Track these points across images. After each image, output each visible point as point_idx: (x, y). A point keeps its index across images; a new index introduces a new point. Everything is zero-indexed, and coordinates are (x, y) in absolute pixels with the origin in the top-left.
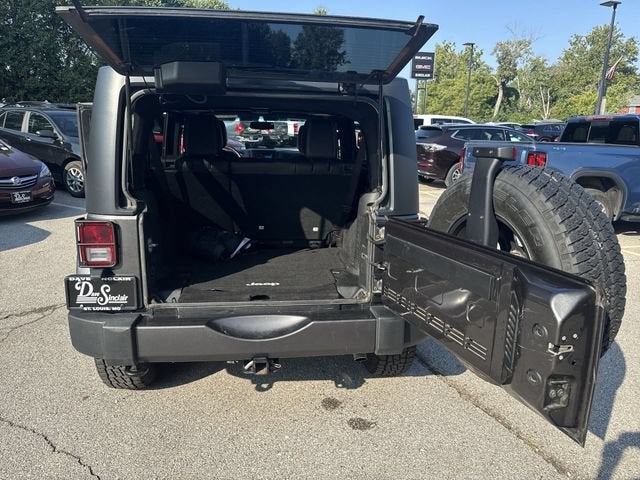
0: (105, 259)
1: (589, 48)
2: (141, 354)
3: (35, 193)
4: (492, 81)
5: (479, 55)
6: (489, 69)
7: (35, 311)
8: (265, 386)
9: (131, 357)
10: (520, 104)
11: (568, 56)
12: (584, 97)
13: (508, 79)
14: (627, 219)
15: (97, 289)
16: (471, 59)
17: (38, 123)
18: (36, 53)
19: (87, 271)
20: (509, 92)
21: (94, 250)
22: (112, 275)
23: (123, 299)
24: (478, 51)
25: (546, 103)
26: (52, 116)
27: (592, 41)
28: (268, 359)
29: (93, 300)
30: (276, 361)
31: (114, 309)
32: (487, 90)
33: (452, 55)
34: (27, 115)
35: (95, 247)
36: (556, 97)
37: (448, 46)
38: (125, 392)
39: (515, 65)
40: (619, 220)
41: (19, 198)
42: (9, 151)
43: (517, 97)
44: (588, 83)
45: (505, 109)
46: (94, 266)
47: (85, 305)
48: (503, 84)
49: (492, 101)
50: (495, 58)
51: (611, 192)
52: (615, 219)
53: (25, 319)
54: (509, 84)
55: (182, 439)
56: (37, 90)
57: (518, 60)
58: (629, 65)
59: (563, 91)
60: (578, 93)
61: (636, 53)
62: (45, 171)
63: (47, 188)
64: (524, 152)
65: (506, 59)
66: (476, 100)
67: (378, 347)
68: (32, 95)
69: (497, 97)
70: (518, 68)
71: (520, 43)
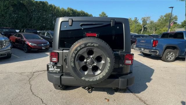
0: (55, 61)
1: (165, 18)
2: (62, 83)
3: (46, 47)
4: (141, 26)
5: (138, 20)
6: (140, 23)
7: (43, 71)
8: (90, 92)
9: (60, 84)
10: (148, 31)
11: (159, 20)
12: (164, 29)
13: (145, 25)
14: (180, 57)
15: (53, 67)
16: (136, 21)
17: (48, 34)
18: (49, 22)
19: (52, 63)
20: (145, 28)
21: (53, 58)
22: (57, 64)
23: (59, 70)
24: (137, 19)
25: (154, 30)
26: (50, 33)
27: (165, 16)
28: (91, 87)
29: (52, 70)
30: (93, 88)
31: (57, 72)
32: (140, 28)
33: (132, 20)
34: (46, 33)
35: (54, 58)
36: (157, 29)
37: (130, 19)
38: (59, 91)
39: (146, 22)
40: (178, 57)
41: (43, 48)
42: (42, 39)
43: (147, 29)
44: (164, 26)
45: (144, 32)
46: (53, 62)
47: (51, 71)
48: (144, 26)
49: (141, 30)
50: (142, 21)
51: (175, 50)
52: (177, 57)
53: (41, 72)
54: (145, 26)
55: (71, 104)
56: (49, 28)
57: (147, 21)
58: (175, 22)
59: (158, 28)
60: (162, 28)
61: (177, 19)
62: (48, 43)
63: (48, 46)
64: (152, 40)
65: (144, 21)
66: (137, 30)
67: (119, 86)
68: (48, 29)
69: (142, 29)
70: (147, 23)
71: (148, 17)
